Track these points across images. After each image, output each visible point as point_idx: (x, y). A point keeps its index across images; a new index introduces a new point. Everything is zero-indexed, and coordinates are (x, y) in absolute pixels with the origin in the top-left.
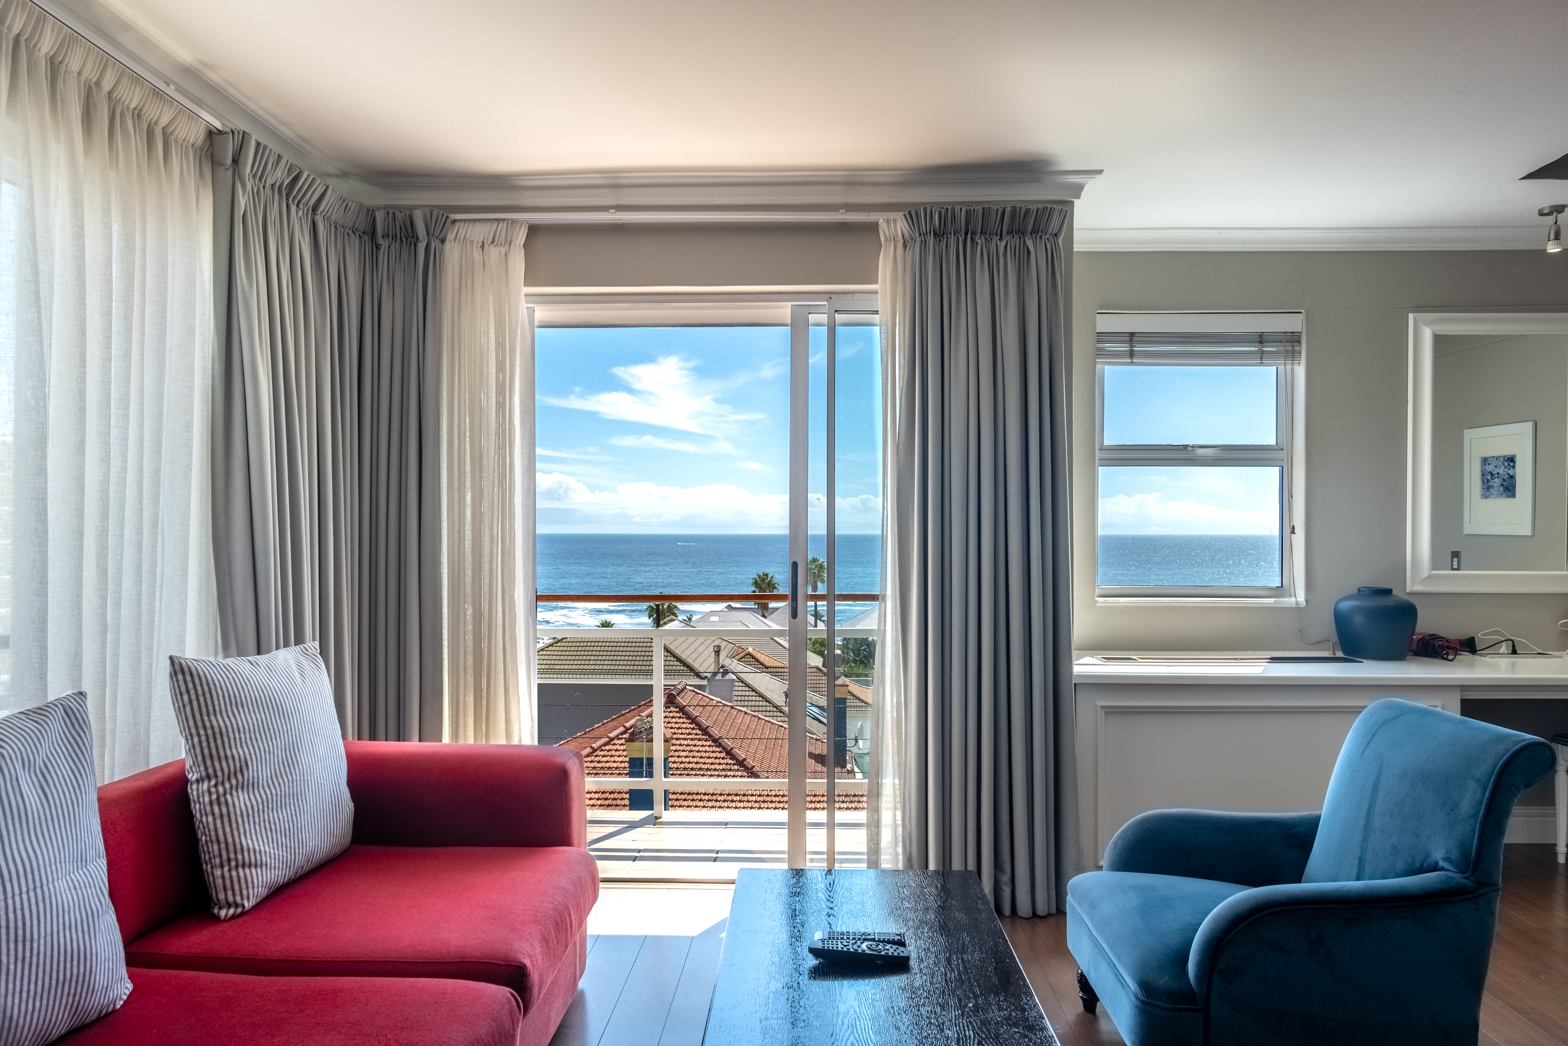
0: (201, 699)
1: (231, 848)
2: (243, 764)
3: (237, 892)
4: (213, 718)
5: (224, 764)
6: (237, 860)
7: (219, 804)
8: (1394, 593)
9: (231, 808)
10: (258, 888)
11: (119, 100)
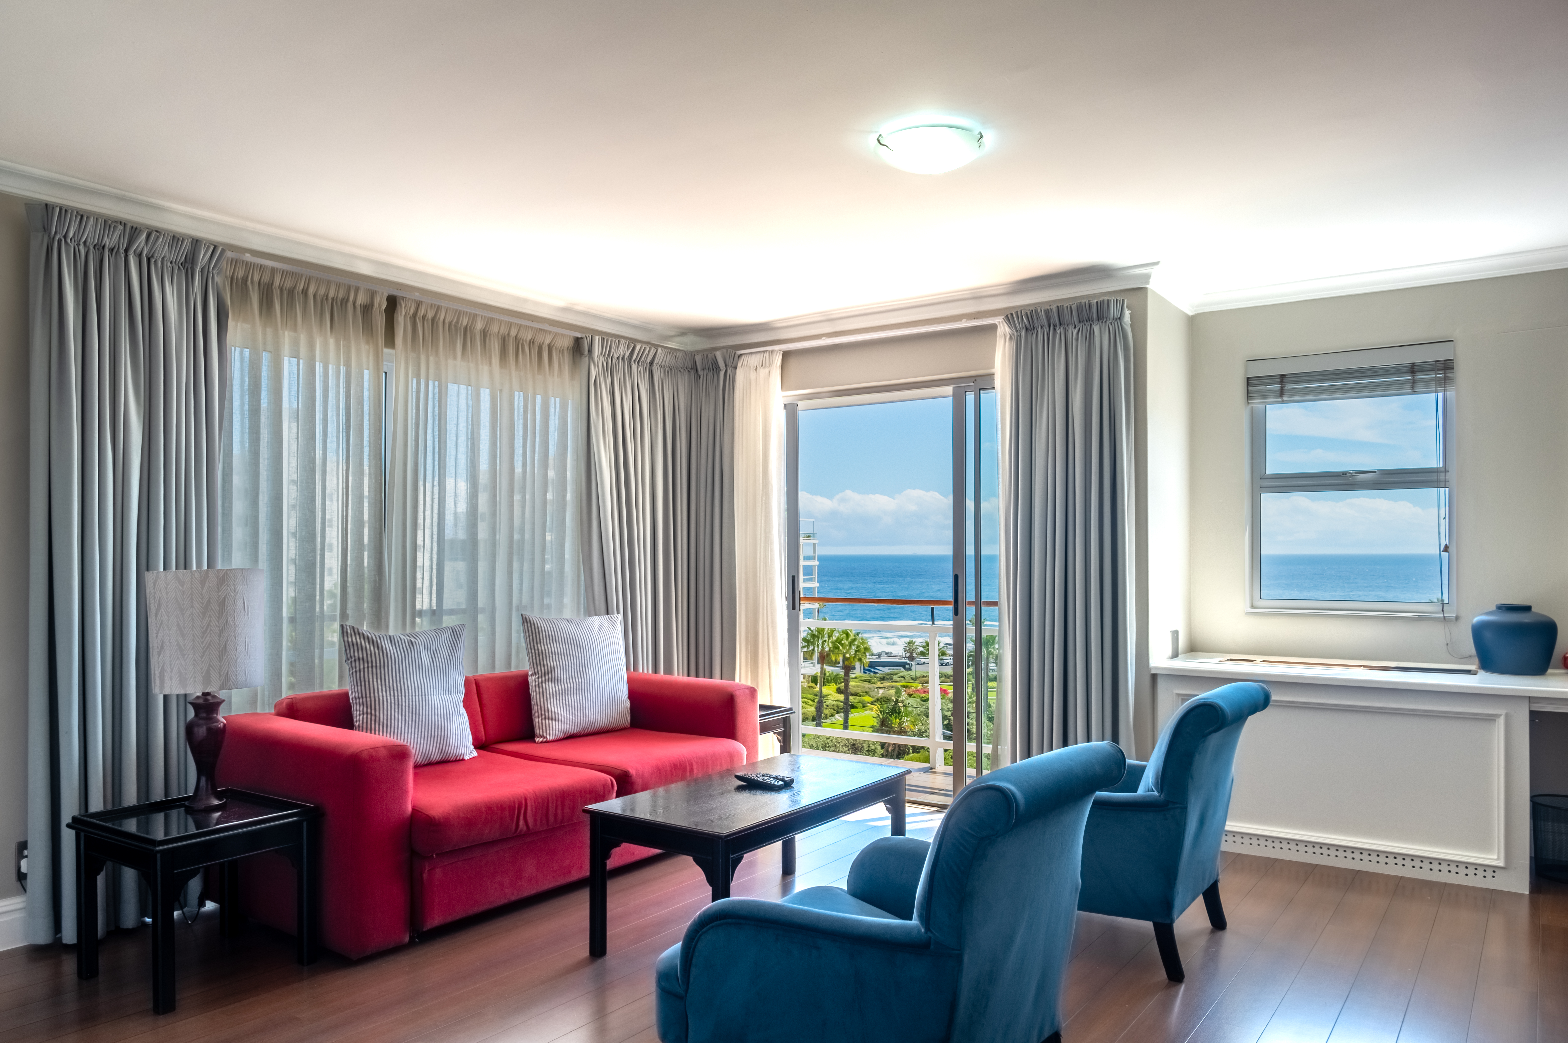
0: (534, 635)
1: (543, 709)
2: (553, 669)
3: (544, 731)
4: (539, 645)
5: (543, 668)
6: (545, 715)
7: (539, 687)
8: (1533, 609)
9: (544, 690)
10: (556, 731)
11: (521, 338)
